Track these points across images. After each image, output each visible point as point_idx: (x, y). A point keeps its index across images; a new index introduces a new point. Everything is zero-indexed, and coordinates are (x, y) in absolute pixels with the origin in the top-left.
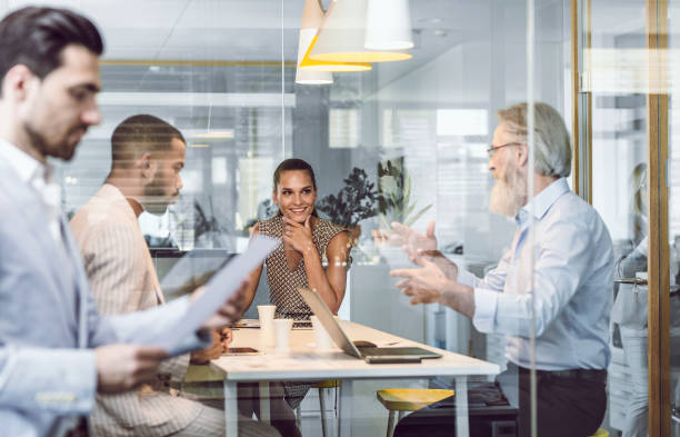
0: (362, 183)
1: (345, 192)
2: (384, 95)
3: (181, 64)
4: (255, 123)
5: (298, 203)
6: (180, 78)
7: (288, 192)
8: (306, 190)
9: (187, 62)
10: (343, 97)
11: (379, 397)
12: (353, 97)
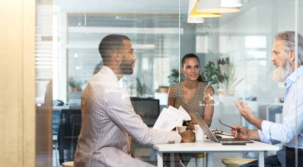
0: (213, 68)
1: (205, 72)
2: (222, 29)
3: (131, 15)
4: (162, 41)
5: (194, 71)
6: (131, 22)
7: (189, 67)
8: (197, 67)
9: (134, 14)
10: (203, 31)
11: (223, 162)
12: (208, 30)
